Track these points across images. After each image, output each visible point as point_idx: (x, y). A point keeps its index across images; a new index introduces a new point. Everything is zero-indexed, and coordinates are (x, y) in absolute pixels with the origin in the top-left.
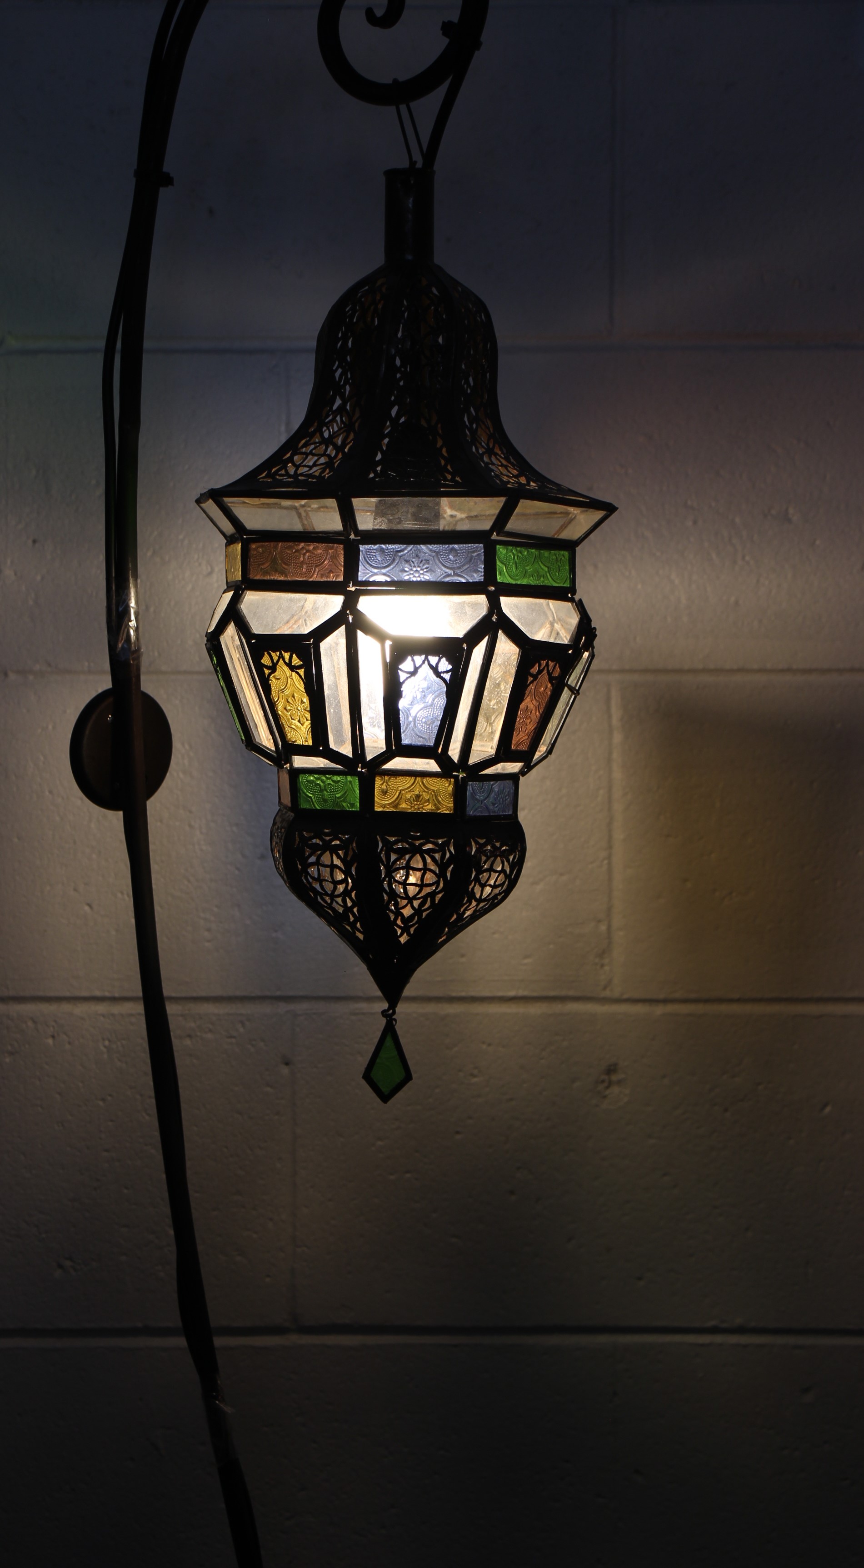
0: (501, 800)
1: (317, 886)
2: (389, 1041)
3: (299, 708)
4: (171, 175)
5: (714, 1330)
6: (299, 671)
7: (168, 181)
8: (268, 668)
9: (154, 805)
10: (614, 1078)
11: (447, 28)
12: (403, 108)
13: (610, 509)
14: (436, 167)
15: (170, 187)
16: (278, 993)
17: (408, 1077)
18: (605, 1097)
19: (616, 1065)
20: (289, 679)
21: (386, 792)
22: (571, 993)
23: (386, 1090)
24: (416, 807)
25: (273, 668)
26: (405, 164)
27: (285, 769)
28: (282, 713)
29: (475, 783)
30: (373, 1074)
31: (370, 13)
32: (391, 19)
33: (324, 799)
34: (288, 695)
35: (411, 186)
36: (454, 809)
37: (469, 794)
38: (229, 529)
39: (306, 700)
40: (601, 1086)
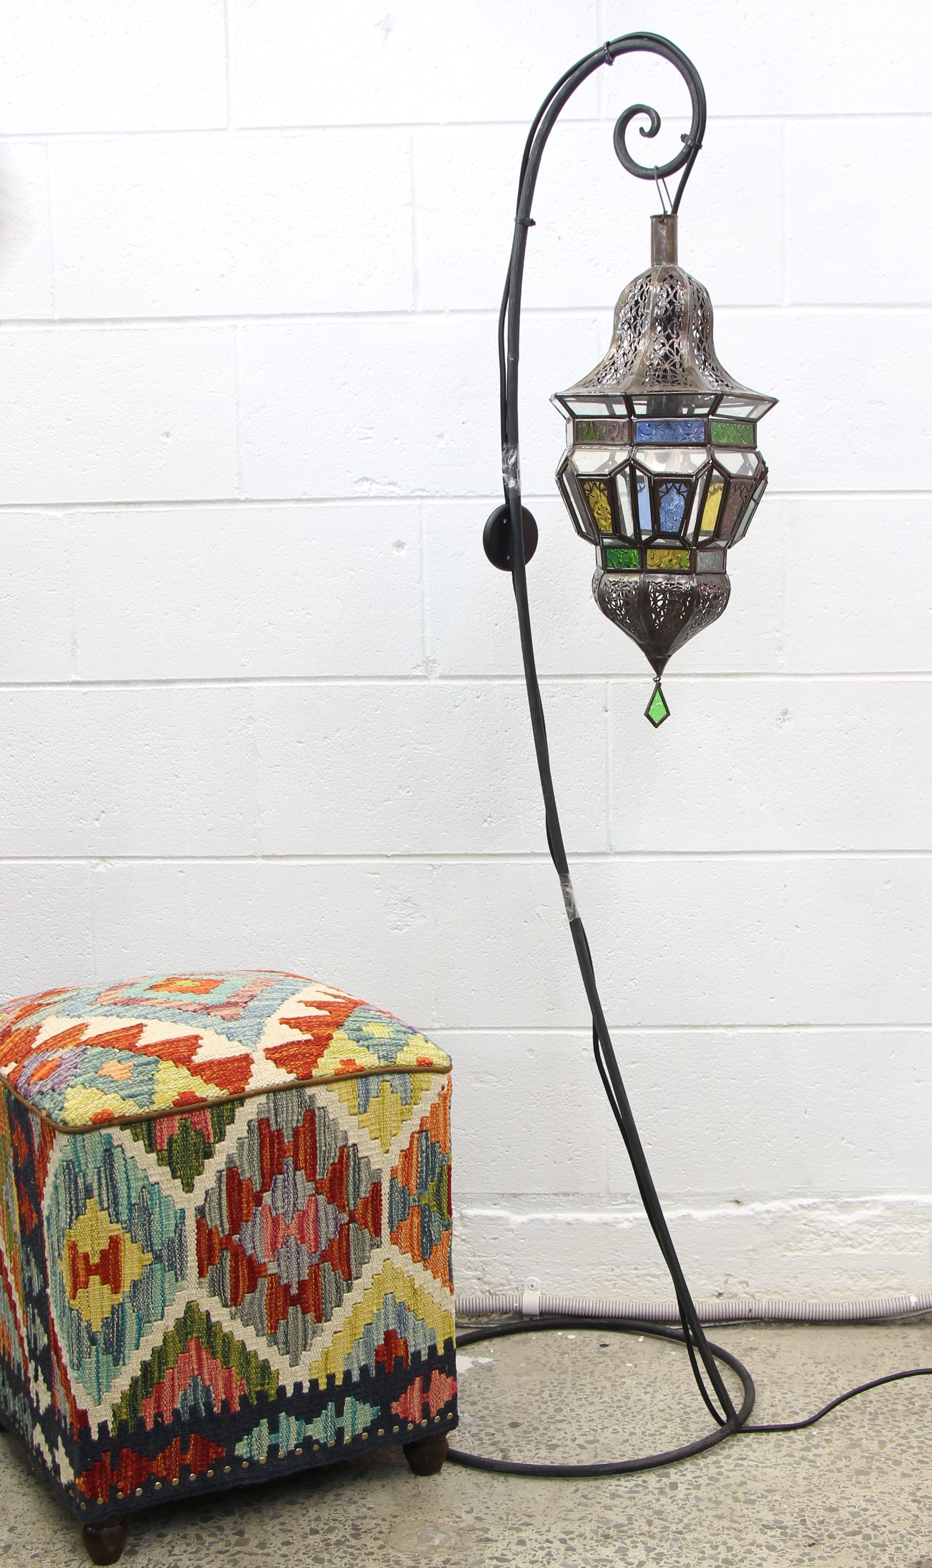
0: (717, 562)
1: (615, 610)
2: (658, 696)
3: (605, 512)
4: (534, 220)
6: (604, 492)
7: (533, 223)
8: (587, 490)
9: (529, 567)
10: (787, 717)
11: (684, 138)
12: (660, 181)
13: (774, 402)
14: (679, 213)
15: (534, 226)
16: (602, 673)
17: (668, 714)
18: (781, 727)
19: (787, 710)
20: (599, 497)
21: (653, 558)
22: (762, 671)
23: (657, 722)
24: (670, 566)
25: (591, 491)
26: (662, 213)
27: (599, 547)
28: (596, 515)
29: (701, 553)
30: (650, 713)
31: (642, 130)
32: (653, 132)
33: (620, 563)
34: (598, 505)
35: (665, 224)
36: (690, 567)
37: (698, 559)
38: (567, 415)
39: (609, 508)
40: (779, 722)
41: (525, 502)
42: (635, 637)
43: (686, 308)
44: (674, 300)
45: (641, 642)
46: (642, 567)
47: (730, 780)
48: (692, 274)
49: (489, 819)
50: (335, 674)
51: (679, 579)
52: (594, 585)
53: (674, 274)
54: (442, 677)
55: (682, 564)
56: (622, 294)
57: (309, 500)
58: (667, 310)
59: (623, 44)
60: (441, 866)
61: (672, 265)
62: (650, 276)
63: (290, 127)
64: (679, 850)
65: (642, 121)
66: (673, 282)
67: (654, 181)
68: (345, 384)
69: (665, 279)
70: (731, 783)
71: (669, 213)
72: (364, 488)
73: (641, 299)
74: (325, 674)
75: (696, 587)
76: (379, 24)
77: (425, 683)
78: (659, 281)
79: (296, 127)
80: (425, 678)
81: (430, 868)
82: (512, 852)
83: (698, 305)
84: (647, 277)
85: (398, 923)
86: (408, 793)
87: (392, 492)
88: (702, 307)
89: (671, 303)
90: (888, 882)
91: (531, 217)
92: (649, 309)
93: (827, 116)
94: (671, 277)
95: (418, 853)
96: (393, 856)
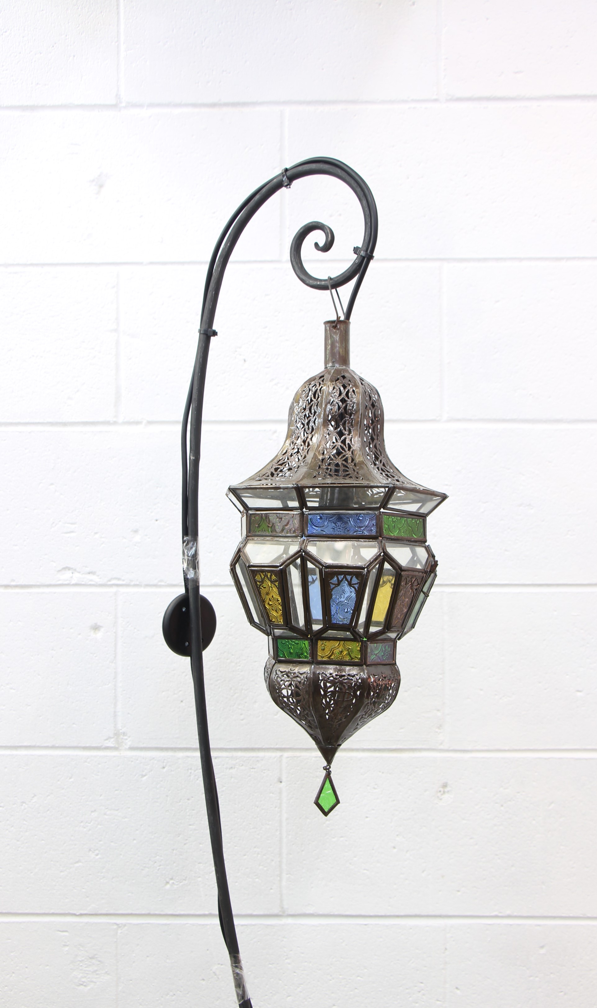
0: (387, 654)
1: (285, 699)
2: (328, 784)
3: (276, 604)
4: (216, 331)
5: (496, 917)
6: (275, 583)
7: (215, 333)
8: (259, 582)
9: (206, 654)
10: (446, 790)
11: (356, 250)
12: (334, 291)
13: (444, 497)
14: (352, 319)
15: (216, 336)
16: (277, 746)
17: (338, 802)
18: (441, 799)
19: (446, 783)
20: (270, 588)
21: (324, 649)
22: (424, 747)
23: (326, 810)
24: (340, 657)
25: (262, 582)
26: (335, 318)
27: (270, 637)
28: (267, 606)
29: (372, 645)
30: (320, 801)
31: (316, 245)
32: (327, 247)
33: (291, 653)
34: (270, 596)
35: (338, 329)
36: (361, 659)
37: (369, 650)
38: (242, 509)
39: (280, 599)
40: (439, 794)
41: (203, 592)
42: (305, 727)
43: (358, 404)
44: (346, 399)
45: (312, 732)
46: (313, 658)
47: (394, 848)
48: (362, 376)
49: (171, 882)
50: (33, 744)
51: (349, 670)
52: (266, 674)
53: (346, 375)
54: (132, 749)
55: (353, 656)
56: (296, 394)
57: (16, 586)
58: (339, 408)
59: (300, 168)
60: (125, 925)
61: (344, 367)
62: (323, 376)
63: (13, 265)
64: (347, 913)
65: (318, 236)
66: (345, 381)
67: (328, 292)
68: (52, 484)
69: (338, 379)
70: (395, 850)
71: (342, 318)
72: (66, 576)
73: (315, 397)
74: (25, 744)
75: (367, 679)
76: (93, 181)
77: (115, 753)
78: (331, 381)
79: (18, 265)
80: (116, 749)
81: (115, 927)
82: (192, 912)
83: (369, 404)
84: (321, 377)
85: (83, 980)
86: (97, 855)
87: (91, 580)
88: (373, 405)
89: (343, 401)
90: (542, 947)
91: (214, 328)
92: (321, 407)
93: (479, 260)
94: (344, 377)
95: (104, 912)
96: (81, 915)
